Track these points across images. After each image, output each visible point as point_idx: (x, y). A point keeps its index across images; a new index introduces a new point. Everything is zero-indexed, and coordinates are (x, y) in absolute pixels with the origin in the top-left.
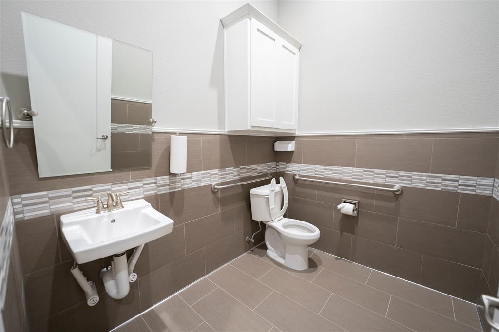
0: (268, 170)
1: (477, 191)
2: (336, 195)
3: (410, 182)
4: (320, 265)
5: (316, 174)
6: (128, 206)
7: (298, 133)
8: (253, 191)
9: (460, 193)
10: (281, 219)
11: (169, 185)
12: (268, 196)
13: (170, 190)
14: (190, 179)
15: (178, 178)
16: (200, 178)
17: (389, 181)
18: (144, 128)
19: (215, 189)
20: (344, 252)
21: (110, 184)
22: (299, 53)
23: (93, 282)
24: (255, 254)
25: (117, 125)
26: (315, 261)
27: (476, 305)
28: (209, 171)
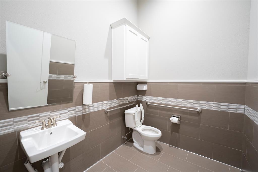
0: (134, 100)
1: (237, 111)
2: (169, 113)
3: (205, 107)
4: (162, 151)
5: (158, 102)
6: (60, 124)
7: (148, 81)
8: (126, 112)
9: (229, 112)
10: (141, 126)
11: (82, 111)
12: (134, 114)
13: (82, 113)
14: (94, 107)
15: (87, 107)
16: (99, 106)
17: (195, 106)
18: (67, 77)
19: (107, 111)
20: (173, 143)
21: (50, 112)
22: (148, 41)
23: (37, 169)
24: (127, 145)
25: (51, 75)
26: (159, 149)
27: (240, 169)
28: (103, 102)
